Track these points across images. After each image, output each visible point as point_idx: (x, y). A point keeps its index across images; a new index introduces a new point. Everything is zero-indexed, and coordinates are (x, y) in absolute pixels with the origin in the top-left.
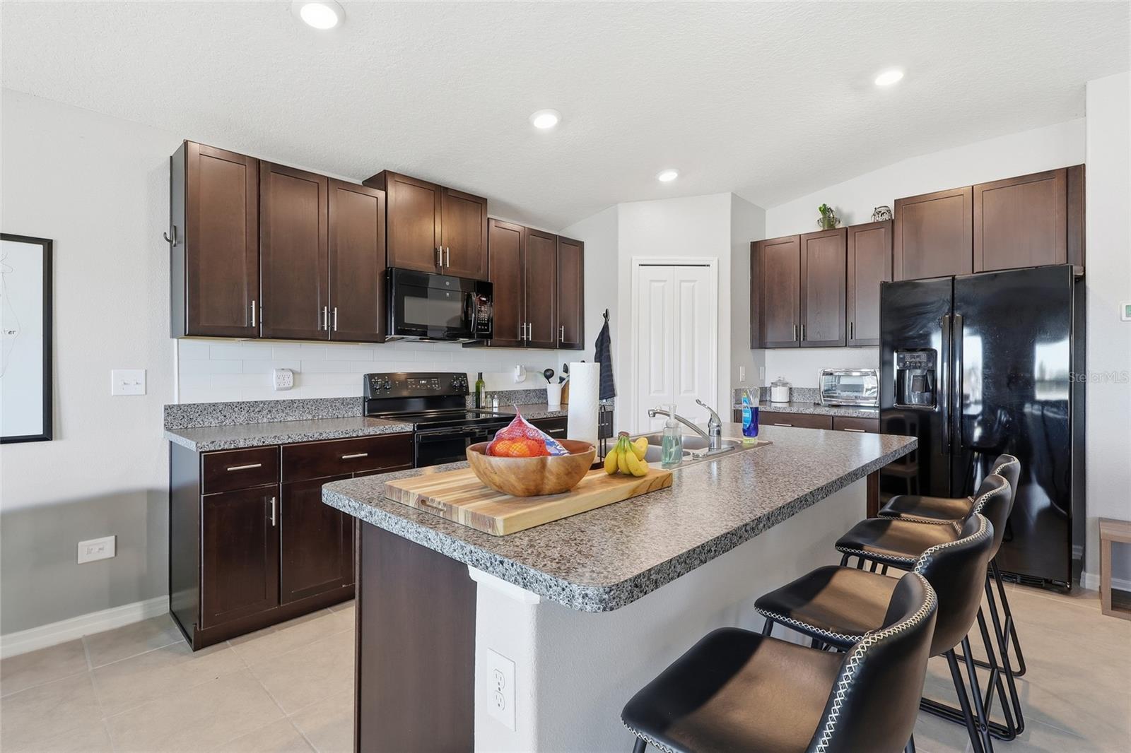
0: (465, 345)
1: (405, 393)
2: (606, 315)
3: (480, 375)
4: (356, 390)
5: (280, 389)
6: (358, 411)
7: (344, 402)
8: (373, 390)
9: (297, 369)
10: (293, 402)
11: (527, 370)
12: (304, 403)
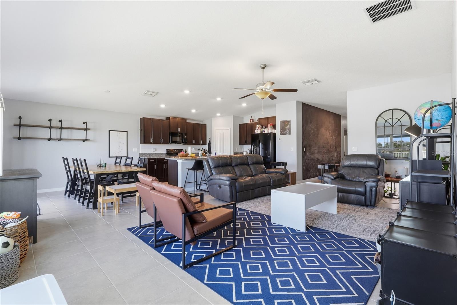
0: (183, 144)
1: (172, 153)
2: (210, 139)
3: (186, 150)
4: (165, 152)
5: (154, 151)
6: (165, 155)
7: (163, 154)
8: (167, 152)
9: (156, 148)
10: (155, 153)
11: (195, 149)
12: (157, 154)
